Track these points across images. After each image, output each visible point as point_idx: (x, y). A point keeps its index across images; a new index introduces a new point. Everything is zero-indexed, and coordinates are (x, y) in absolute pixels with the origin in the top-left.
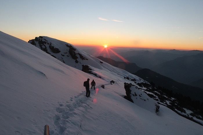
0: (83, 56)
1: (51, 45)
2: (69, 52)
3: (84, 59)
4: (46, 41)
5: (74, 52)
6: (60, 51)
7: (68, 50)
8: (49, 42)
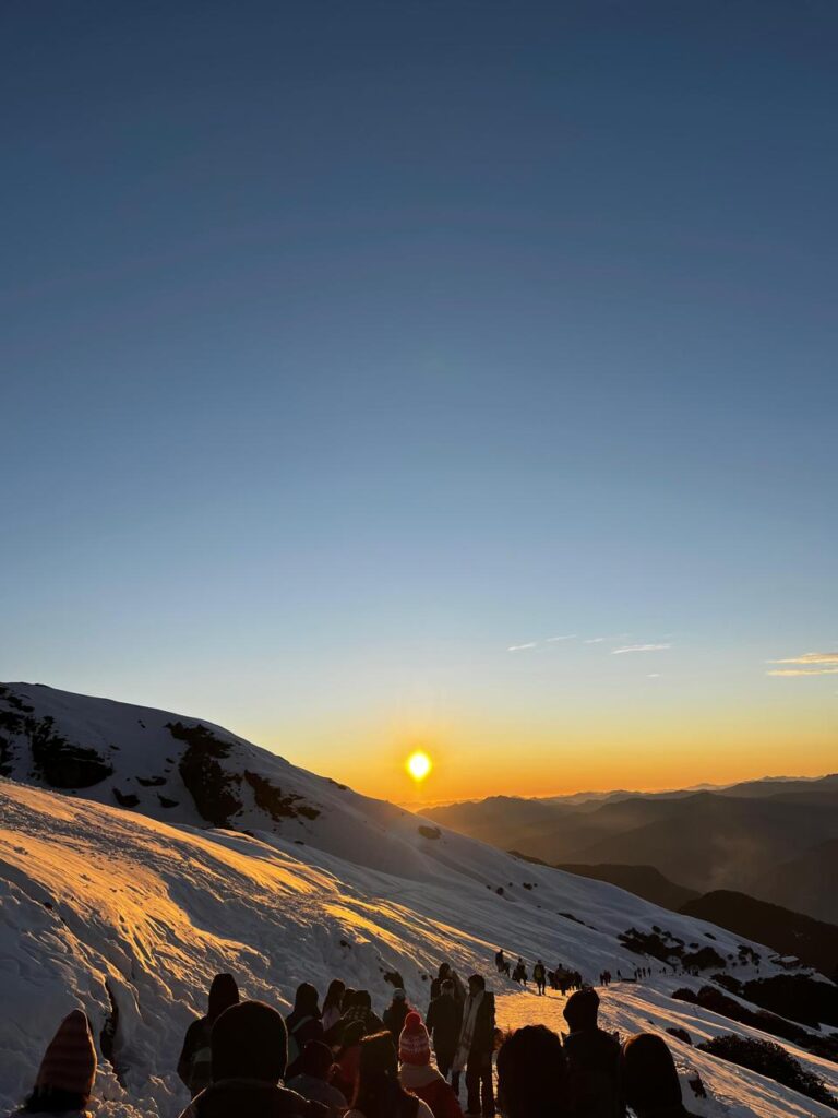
0: (277, 792)
1: (46, 731)
2: (183, 771)
3: (289, 813)
4: (20, 708)
5: (216, 768)
6: (109, 772)
7: (178, 760)
8: (38, 716)
